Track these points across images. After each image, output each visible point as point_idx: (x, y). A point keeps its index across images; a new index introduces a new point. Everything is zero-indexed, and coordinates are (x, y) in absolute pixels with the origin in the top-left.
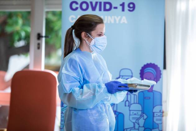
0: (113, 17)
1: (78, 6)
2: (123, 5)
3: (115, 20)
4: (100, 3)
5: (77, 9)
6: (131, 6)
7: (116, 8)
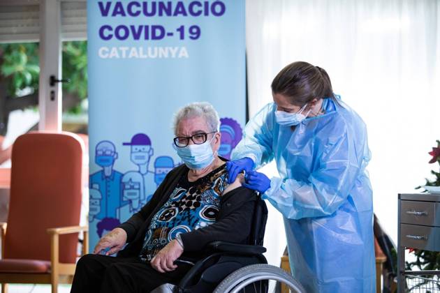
0: (167, 48)
1: (113, 33)
2: (181, 30)
3: (170, 53)
4: (147, 27)
5: (110, 37)
6: (194, 30)
7: (171, 34)
